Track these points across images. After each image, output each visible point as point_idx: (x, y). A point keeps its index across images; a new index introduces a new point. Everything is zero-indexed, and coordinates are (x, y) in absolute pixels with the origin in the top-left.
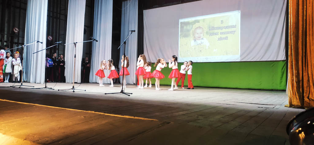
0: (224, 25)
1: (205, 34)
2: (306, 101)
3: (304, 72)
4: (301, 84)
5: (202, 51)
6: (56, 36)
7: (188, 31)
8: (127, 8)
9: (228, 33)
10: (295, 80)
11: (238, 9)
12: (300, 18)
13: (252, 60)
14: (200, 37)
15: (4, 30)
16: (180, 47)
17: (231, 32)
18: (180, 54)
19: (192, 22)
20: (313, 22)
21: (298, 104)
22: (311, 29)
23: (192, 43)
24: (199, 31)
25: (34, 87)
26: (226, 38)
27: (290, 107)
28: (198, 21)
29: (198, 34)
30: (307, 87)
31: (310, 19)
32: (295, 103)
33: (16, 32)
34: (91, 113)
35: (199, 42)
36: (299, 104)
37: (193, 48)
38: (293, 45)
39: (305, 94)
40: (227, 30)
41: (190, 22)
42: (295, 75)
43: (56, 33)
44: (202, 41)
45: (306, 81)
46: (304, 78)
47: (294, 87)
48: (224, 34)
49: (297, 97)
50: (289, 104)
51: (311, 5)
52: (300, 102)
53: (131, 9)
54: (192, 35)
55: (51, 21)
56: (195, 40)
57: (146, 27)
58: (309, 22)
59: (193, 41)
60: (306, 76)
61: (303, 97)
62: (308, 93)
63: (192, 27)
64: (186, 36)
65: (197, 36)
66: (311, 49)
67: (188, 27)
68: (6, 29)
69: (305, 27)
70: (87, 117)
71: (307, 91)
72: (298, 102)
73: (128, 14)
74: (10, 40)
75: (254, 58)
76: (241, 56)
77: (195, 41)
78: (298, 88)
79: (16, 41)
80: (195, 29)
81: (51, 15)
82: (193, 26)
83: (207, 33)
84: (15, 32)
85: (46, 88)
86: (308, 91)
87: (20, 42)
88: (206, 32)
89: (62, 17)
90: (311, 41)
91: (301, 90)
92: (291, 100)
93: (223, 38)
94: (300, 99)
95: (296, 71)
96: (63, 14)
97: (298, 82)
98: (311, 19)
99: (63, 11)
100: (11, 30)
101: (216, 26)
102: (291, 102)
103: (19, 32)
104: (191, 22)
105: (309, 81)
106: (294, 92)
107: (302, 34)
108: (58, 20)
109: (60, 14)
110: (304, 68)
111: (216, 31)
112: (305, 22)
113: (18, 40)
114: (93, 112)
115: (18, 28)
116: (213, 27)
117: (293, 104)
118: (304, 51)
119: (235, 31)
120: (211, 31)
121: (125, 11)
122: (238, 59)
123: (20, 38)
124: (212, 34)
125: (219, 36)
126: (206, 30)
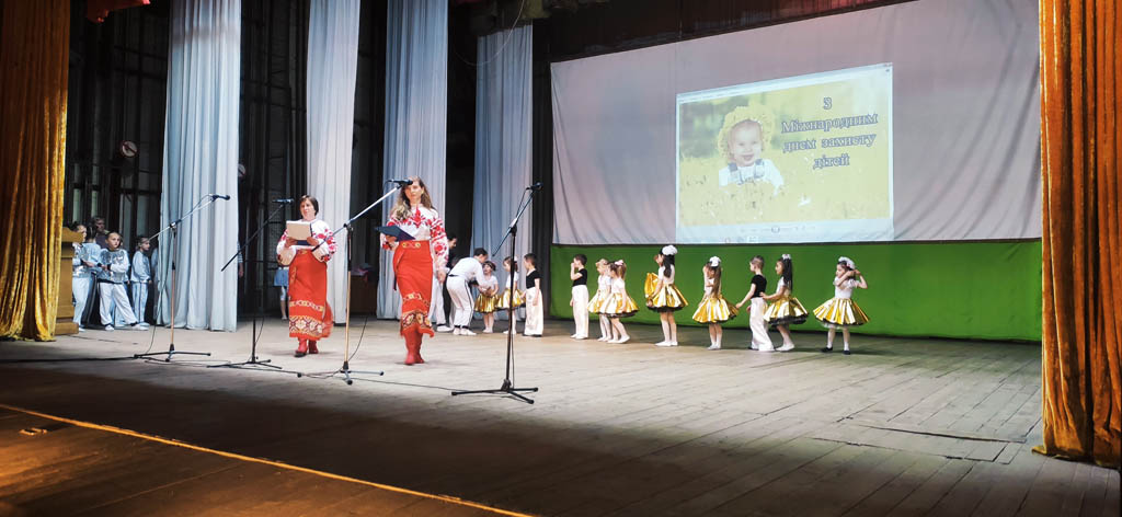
0: (835, 114)
1: (768, 145)
2: (1099, 438)
3: (1091, 347)
4: (1082, 384)
5: (757, 204)
6: (258, 160)
7: (710, 134)
8: (494, 60)
9: (849, 141)
10: (1064, 373)
11: (884, 60)
12: (1077, 177)
13: (934, 236)
14: (751, 156)
15: (91, 152)
16: (681, 190)
17: (860, 139)
18: (682, 216)
19: (722, 105)
20: (1116, 191)
21: (1072, 447)
22: (1111, 212)
23: (724, 175)
24: (745, 135)
25: (209, 355)
26: (843, 160)
27: (1047, 455)
28: (742, 101)
29: (742, 144)
30: (1102, 392)
31: (1106, 182)
32: (1064, 442)
33: (131, 154)
35: (746, 172)
36: (1078, 447)
37: (728, 193)
38: (1055, 262)
39: (1095, 416)
40: (845, 132)
41: (715, 103)
42: (1063, 354)
43: (259, 152)
44: (759, 169)
45: (1100, 375)
46: (1093, 363)
47: (1059, 395)
48: (838, 145)
49: (1071, 425)
50: (1045, 444)
51: (1110, 139)
52: (1082, 443)
53: (510, 62)
54: (720, 149)
56: (733, 167)
57: (561, 121)
58: (1106, 189)
59: (726, 170)
60: (1099, 357)
61: (1091, 423)
62: (1107, 411)
63: (723, 121)
64: (703, 151)
65: (739, 151)
66: (1114, 277)
67: (709, 122)
68: (96, 147)
69: (1091, 204)
71: (1101, 404)
72: (1073, 442)
73: (499, 79)
74: (109, 182)
75: (943, 229)
76: (896, 223)
77: (732, 171)
78: (1074, 395)
79: (127, 182)
80: (733, 128)
82: (727, 117)
83: (775, 142)
84: (123, 157)
85: (253, 362)
86: (1107, 405)
87: (143, 187)
88: (770, 138)
89: (277, 96)
90: (1112, 249)
91: (1083, 403)
92: (1052, 434)
93: (833, 160)
94: (1079, 430)
95: (1067, 345)
96: (278, 84)
97: (1073, 378)
98: (1110, 182)
99: (278, 76)
100: (112, 147)
101: (805, 118)
102: (1053, 439)
103: (138, 156)
104: (720, 102)
105: (1107, 371)
106: (1061, 409)
107: (1082, 226)
108: (265, 106)
109: (269, 85)
110: (1092, 333)
111: (806, 136)
112: (1091, 190)
113: (136, 180)
115: (134, 142)
116: (796, 122)
117: (1058, 445)
118: (1091, 278)
119: (873, 136)
120: (790, 136)
121: (489, 69)
122: (884, 233)
123: (140, 174)
124: (792, 146)
125: (818, 152)
126: (772, 131)
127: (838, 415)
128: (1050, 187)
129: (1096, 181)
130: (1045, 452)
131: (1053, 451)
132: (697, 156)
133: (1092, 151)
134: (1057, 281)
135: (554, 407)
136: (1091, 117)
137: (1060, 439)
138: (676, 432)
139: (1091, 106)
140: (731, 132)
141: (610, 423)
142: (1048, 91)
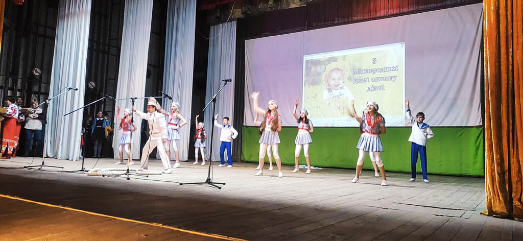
0: (379, 66)
1: (346, 80)
2: (516, 206)
3: (511, 158)
4: (507, 177)
6: (102, 81)
7: (319, 74)
8: (217, 37)
9: (385, 79)
10: (497, 171)
11: (401, 41)
12: (503, 68)
14: (338, 85)
15: (18, 72)
16: (305, 100)
17: (390, 78)
21: (502, 211)
23: (325, 93)
24: (336, 75)
25: (63, 168)
26: (382, 88)
27: (488, 215)
28: (334, 59)
29: (334, 80)
30: (517, 182)
31: (518, 70)
32: (497, 208)
33: (38, 74)
34: (157, 227)
35: (336, 93)
36: (505, 211)
38: (492, 113)
39: (513, 195)
40: (383, 75)
41: (322, 60)
42: (496, 161)
43: (102, 77)
44: (342, 91)
45: (516, 173)
46: (512, 166)
47: (495, 183)
48: (379, 80)
49: (501, 199)
50: (487, 210)
51: (520, 48)
52: (506, 208)
53: (225, 39)
54: (324, 82)
55: (94, 56)
56: (330, 90)
57: (249, 66)
58: (519, 74)
59: (327, 91)
60: (515, 164)
61: (511, 199)
62: (520, 192)
63: (325, 68)
64: (315, 83)
65: (332, 82)
67: (319, 69)
68: (21, 70)
69: (511, 82)
70: (150, 235)
71: (517, 188)
72: (502, 208)
73: (220, 46)
74: (26, 88)
77: (329, 92)
78: (502, 183)
79: (36, 88)
80: (330, 72)
81: (95, 47)
82: (327, 66)
83: (350, 79)
84: (34, 76)
85: (82, 170)
86: (520, 189)
87: (43, 91)
88: (347, 77)
89: (113, 51)
91: (507, 188)
92: (491, 204)
93: (377, 87)
94: (505, 202)
95: (498, 156)
96: (113, 45)
97: (502, 174)
99: (113, 41)
100: (29, 71)
101: (364, 68)
102: (491, 207)
103: (41, 75)
104: (324, 60)
105: (519, 171)
106: (495, 190)
107: (506, 94)
108: (107, 55)
109: (109, 46)
110: (511, 150)
111: (365, 76)
112: (511, 75)
113: (40, 88)
114: (160, 225)
115: (40, 69)
116: (360, 69)
117: (494, 210)
118: (511, 122)
119: (395, 77)
120: (357, 76)
121: (215, 41)
122: (401, 123)
123: (42, 84)
124: (357, 81)
125: (370, 84)
126: (348, 73)
127: (379, 198)
128: (489, 73)
129: (513, 70)
130: (487, 214)
131: (491, 213)
132: (313, 85)
133: (511, 54)
134: (493, 123)
135: (231, 190)
136: (510, 38)
137: (495, 207)
138: (292, 202)
139: (510, 32)
140: (329, 74)
141: (259, 197)
142: (488, 24)
